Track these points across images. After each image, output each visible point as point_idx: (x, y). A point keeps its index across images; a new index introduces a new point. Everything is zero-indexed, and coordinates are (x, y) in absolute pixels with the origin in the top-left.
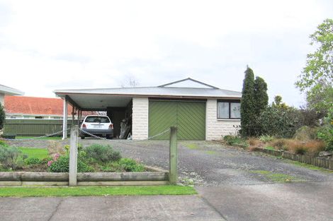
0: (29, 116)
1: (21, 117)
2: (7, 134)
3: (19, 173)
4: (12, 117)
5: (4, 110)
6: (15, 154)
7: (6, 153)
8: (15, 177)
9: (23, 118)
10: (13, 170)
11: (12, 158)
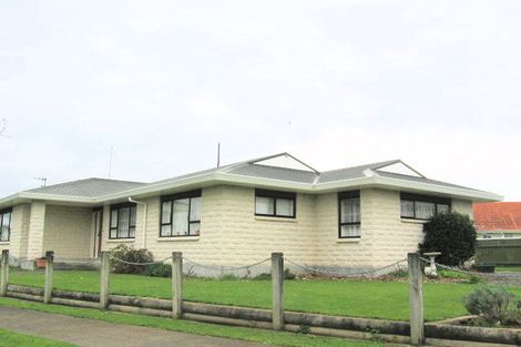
0: (511, 234)
1: (499, 235)
2: (482, 264)
3: (514, 330)
4: (485, 236)
5: (474, 226)
6: (504, 297)
7: (490, 298)
8: (508, 338)
9: (503, 238)
10: (502, 324)
11: (500, 304)
